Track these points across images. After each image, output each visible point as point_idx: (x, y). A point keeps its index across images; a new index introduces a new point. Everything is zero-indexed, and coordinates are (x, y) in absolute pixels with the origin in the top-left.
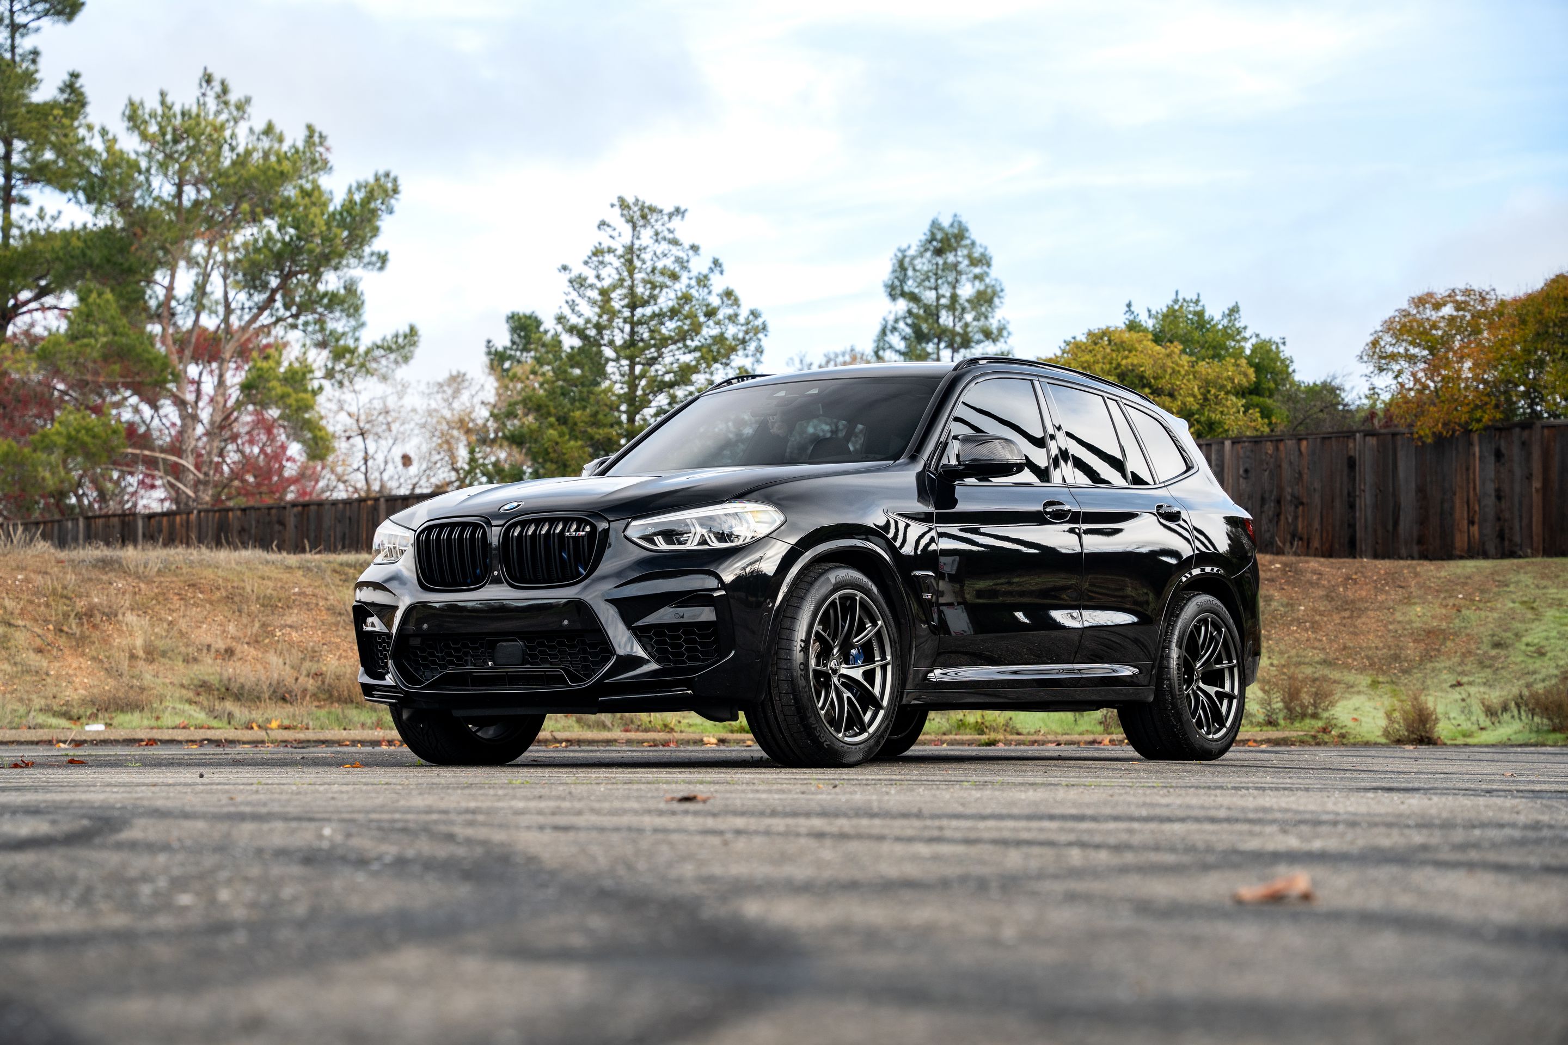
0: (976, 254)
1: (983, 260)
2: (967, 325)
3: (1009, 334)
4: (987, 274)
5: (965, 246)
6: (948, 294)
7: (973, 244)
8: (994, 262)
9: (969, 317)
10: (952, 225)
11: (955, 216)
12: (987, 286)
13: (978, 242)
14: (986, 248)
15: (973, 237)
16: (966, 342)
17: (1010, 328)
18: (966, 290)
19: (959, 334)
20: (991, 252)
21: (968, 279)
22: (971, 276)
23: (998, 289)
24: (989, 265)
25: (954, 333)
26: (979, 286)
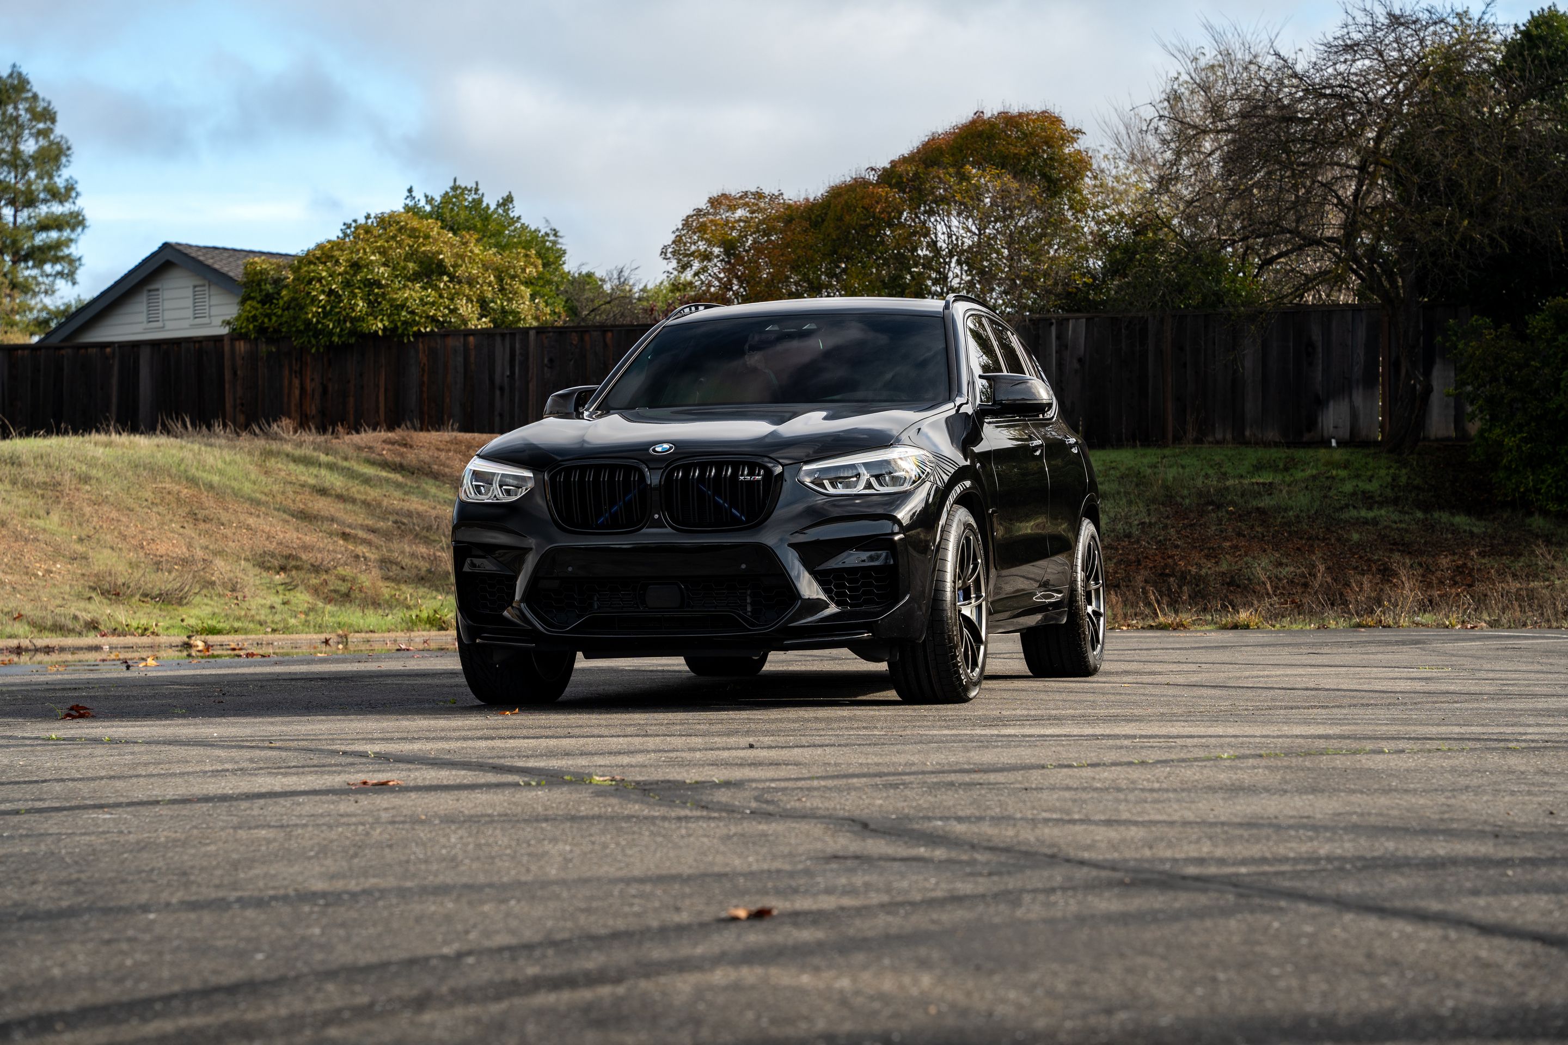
0: (41, 106)
1: (48, 115)
2: (29, 183)
3: (78, 194)
4: (51, 130)
5: (26, 99)
6: (9, 149)
7: (35, 97)
8: (59, 118)
9: (32, 174)
10: (11, 75)
11: (14, 66)
12: (51, 143)
13: (41, 95)
14: (49, 103)
15: (34, 89)
16: (31, 202)
17: (79, 188)
18: (29, 146)
19: (22, 192)
20: (56, 106)
21: (31, 135)
22: (34, 131)
23: (65, 147)
24: (53, 121)
25: (17, 192)
26: (43, 142)
